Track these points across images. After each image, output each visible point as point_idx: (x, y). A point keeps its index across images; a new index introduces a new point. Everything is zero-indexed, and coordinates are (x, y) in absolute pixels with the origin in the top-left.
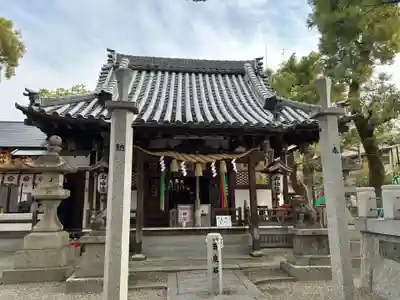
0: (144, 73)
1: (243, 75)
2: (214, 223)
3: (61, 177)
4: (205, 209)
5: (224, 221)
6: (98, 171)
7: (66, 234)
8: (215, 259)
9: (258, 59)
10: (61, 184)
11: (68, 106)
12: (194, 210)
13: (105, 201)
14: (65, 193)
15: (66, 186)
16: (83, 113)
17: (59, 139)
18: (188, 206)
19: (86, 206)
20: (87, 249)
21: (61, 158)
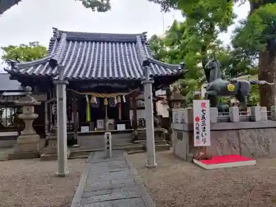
0: (76, 42)
1: (135, 44)
2: (116, 128)
3: (33, 108)
4: (112, 121)
5: (121, 127)
6: (52, 103)
7: (38, 136)
8: (108, 143)
9: (144, 33)
10: (33, 111)
11: (32, 68)
12: (105, 122)
13: (56, 118)
14: (36, 116)
15: (35, 112)
16: (41, 72)
17: (31, 89)
18: (102, 121)
19: (47, 122)
20: (50, 141)
21: (32, 98)
